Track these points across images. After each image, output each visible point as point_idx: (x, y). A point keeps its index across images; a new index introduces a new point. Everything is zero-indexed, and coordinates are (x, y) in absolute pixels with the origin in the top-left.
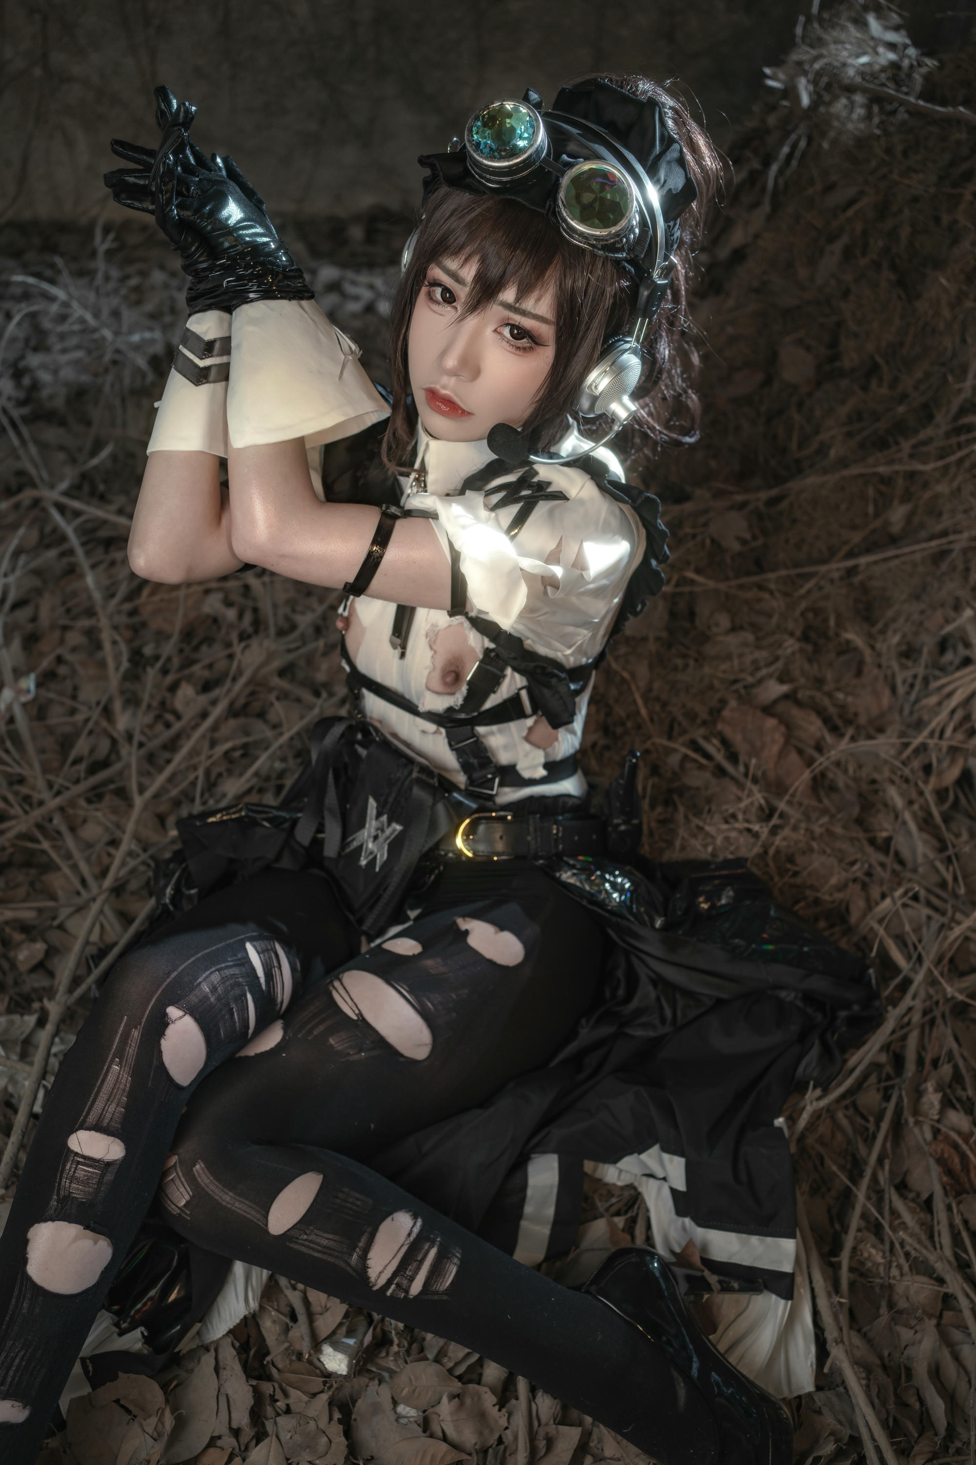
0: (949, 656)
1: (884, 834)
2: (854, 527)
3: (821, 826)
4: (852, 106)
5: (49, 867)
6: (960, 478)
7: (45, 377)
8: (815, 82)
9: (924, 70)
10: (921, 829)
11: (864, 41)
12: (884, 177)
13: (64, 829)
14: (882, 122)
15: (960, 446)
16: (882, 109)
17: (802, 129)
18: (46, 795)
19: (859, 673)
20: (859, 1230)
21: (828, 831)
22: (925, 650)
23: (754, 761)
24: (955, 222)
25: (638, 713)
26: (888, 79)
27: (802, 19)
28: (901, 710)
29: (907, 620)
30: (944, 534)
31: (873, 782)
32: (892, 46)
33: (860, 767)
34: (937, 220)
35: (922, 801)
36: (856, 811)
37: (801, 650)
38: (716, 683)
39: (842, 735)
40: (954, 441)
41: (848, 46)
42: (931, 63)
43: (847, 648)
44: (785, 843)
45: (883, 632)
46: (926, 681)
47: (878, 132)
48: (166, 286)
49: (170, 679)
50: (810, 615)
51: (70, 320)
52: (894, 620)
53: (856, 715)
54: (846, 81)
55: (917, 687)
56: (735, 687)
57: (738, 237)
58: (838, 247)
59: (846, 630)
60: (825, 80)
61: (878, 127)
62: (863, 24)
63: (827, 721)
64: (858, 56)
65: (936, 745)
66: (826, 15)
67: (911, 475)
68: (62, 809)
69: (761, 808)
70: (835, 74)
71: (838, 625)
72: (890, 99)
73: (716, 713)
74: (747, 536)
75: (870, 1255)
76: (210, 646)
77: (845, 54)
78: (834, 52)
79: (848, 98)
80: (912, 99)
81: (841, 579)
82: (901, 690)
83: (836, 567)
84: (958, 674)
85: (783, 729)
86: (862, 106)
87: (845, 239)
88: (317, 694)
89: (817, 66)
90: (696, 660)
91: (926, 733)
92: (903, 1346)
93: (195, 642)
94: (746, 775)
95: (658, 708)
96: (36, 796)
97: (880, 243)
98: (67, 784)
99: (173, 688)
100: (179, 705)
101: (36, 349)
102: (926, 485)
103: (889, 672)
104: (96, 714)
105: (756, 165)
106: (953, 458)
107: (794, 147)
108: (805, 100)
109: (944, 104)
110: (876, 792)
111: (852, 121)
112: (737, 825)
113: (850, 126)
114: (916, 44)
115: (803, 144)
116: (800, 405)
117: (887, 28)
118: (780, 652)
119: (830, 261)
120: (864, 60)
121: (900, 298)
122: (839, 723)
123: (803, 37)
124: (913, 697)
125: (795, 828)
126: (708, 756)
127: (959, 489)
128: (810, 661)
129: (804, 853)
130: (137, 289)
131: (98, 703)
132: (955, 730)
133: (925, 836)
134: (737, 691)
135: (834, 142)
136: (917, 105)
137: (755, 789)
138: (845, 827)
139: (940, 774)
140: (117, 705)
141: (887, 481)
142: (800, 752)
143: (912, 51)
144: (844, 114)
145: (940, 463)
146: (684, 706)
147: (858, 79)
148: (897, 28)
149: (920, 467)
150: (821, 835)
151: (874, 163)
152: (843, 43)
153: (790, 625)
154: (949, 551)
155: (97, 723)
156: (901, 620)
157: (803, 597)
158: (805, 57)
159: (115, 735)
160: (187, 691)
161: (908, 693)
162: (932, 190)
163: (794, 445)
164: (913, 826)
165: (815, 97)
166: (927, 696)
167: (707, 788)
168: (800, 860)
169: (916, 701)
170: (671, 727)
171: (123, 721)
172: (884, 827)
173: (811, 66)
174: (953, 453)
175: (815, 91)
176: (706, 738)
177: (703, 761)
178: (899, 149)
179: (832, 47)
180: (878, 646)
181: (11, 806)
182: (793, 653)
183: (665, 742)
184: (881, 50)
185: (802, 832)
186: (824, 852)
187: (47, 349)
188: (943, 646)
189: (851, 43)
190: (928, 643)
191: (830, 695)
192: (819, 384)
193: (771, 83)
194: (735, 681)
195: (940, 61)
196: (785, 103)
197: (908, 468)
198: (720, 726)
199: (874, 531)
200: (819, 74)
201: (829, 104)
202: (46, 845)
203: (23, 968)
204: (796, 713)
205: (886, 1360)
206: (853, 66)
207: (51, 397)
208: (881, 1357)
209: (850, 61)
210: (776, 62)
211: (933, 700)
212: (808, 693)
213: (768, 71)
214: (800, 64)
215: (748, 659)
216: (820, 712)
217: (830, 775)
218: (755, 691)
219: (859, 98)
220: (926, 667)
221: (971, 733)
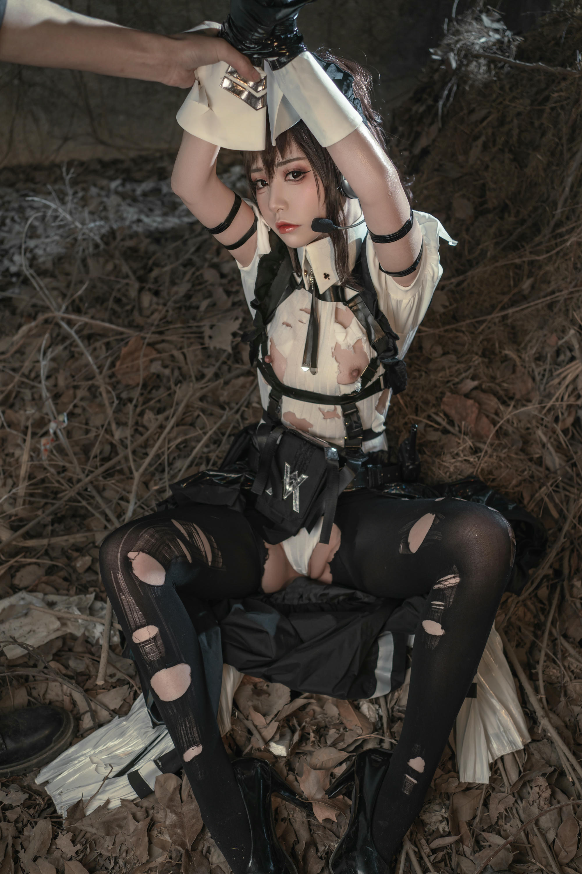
0: (562, 357)
1: (537, 456)
2: (504, 294)
3: (504, 453)
4: (479, 66)
5: (87, 515)
6: (558, 261)
7: (39, 252)
8: (458, 55)
9: (516, 43)
10: (556, 452)
11: (482, 29)
12: (501, 103)
13: (94, 493)
14: (496, 73)
15: (557, 245)
16: (496, 66)
17: (454, 80)
18: (82, 476)
19: (514, 372)
20: (545, 662)
21: (508, 456)
22: (549, 356)
23: (463, 423)
24: (542, 124)
25: (399, 402)
26: (497, 49)
27: (446, 20)
28: (539, 389)
29: (537, 340)
30: (553, 292)
31: (528, 429)
32: (496, 31)
33: (520, 421)
34: (532, 123)
35: (555, 436)
36: (520, 444)
37: (483, 362)
38: (438, 384)
39: (509, 405)
40: (553, 242)
41: (474, 33)
42: (519, 39)
43: (506, 359)
44: (486, 465)
45: (525, 348)
46: (551, 371)
47: (495, 79)
48: (99, 195)
49: (139, 410)
50: (485, 343)
51: (59, 219)
52: (530, 341)
53: (514, 394)
54: (475, 52)
55: (546, 376)
56: (449, 385)
57: (423, 142)
58: (480, 142)
59: (504, 349)
60: (463, 53)
61: (495, 76)
62: (479, 20)
63: (499, 398)
64: (480, 39)
65: (560, 405)
66: (460, 18)
67: (531, 263)
68: (91, 482)
69: (471, 447)
70: (469, 49)
71: (500, 347)
72: (500, 61)
73: (439, 399)
74: (447, 304)
75: (553, 673)
76: (157, 390)
77: (472, 38)
78: (466, 37)
79: (477, 61)
80: (511, 59)
81: (500, 322)
82: (538, 378)
83: (497, 315)
84: (568, 366)
85: (477, 405)
86: (484, 65)
87: (483, 138)
88: (224, 409)
89: (458, 46)
90: (426, 372)
91: (554, 399)
92: (576, 714)
93: (149, 388)
94: (460, 431)
95: (408, 399)
96: (75, 478)
97: (503, 139)
98: (92, 469)
99: (142, 414)
100: (146, 423)
101: (31, 237)
102: (540, 267)
103: (530, 370)
104: (102, 432)
105: (430, 102)
106: (554, 252)
107: (450, 91)
108: (454, 65)
109: (529, 60)
110: (530, 434)
111: (480, 74)
112: (460, 459)
113: (479, 77)
114: (509, 28)
115: (455, 88)
116: (467, 230)
117: (493, 21)
118: (471, 364)
119: (476, 151)
120: (483, 40)
121: (516, 168)
122: (506, 399)
123: (448, 30)
124: (545, 381)
125: (491, 456)
126: (438, 424)
127: (558, 268)
128: (487, 367)
129: (497, 468)
130: (83, 198)
131: (102, 426)
132: (569, 396)
133: (559, 455)
134: (450, 387)
135: (472, 86)
136: (516, 63)
137: (466, 438)
138: (516, 454)
139: (564, 420)
140: (114, 426)
141: (518, 267)
142: (487, 416)
143: (508, 33)
144: (476, 70)
145: (548, 255)
146: (422, 397)
147: (481, 51)
148: (498, 21)
149: (537, 258)
150: (505, 458)
151: (494, 96)
152: (471, 32)
153: (475, 349)
154: (558, 301)
155: (103, 436)
156: (534, 341)
157: (481, 333)
158: (450, 41)
159: (114, 442)
160: (149, 415)
161: (542, 380)
162: (528, 108)
163: (466, 252)
164: (552, 450)
165: (459, 62)
166: (552, 380)
167: (440, 440)
168: (496, 473)
169: (547, 383)
170: (417, 409)
171: (118, 434)
172: (536, 451)
173: (455, 46)
174: (554, 249)
175: (459, 60)
176: (436, 414)
177: (436, 426)
178: (507, 87)
179: (465, 34)
180: (523, 356)
181: (62, 485)
182: (479, 364)
183: (415, 417)
184: (491, 33)
185: (495, 457)
186: (508, 467)
187: (39, 237)
188: (558, 353)
189: (475, 32)
190: (550, 353)
191: (499, 385)
192: (476, 218)
193: (435, 57)
194: (448, 382)
195: (524, 37)
196: (443, 67)
197: (530, 259)
198: (442, 407)
199: (514, 295)
200: (460, 50)
201: (467, 65)
202: (84, 503)
203: (81, 571)
204: (483, 396)
205: (568, 723)
206: (477, 44)
207: (44, 263)
208: (564, 722)
209: (476, 41)
210: (436, 45)
211: (556, 381)
212: (488, 384)
213: (432, 50)
214: (449, 45)
215: (454, 370)
216: (495, 394)
217: (505, 428)
218: (459, 386)
219: (482, 61)
220: (550, 364)
221: (578, 397)
